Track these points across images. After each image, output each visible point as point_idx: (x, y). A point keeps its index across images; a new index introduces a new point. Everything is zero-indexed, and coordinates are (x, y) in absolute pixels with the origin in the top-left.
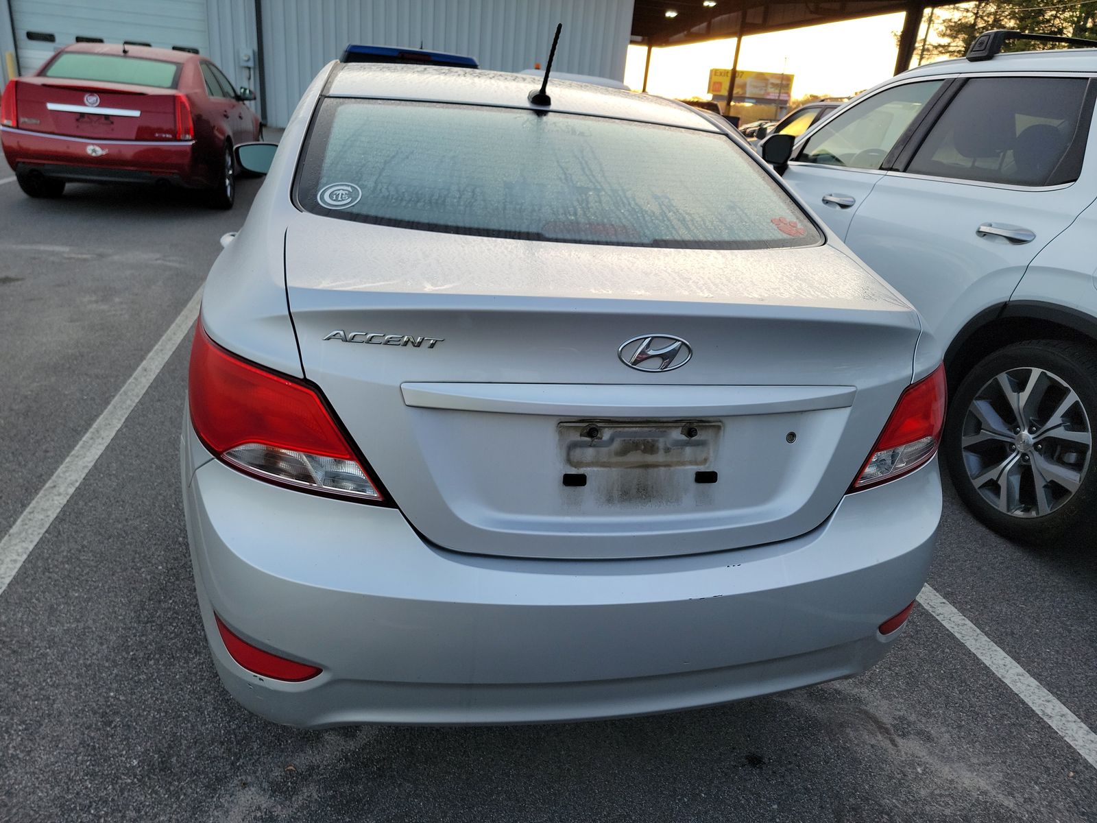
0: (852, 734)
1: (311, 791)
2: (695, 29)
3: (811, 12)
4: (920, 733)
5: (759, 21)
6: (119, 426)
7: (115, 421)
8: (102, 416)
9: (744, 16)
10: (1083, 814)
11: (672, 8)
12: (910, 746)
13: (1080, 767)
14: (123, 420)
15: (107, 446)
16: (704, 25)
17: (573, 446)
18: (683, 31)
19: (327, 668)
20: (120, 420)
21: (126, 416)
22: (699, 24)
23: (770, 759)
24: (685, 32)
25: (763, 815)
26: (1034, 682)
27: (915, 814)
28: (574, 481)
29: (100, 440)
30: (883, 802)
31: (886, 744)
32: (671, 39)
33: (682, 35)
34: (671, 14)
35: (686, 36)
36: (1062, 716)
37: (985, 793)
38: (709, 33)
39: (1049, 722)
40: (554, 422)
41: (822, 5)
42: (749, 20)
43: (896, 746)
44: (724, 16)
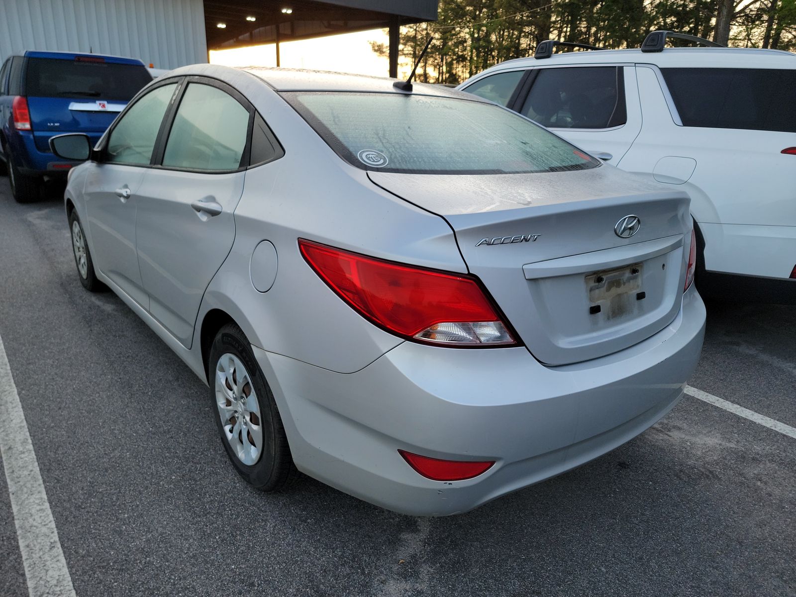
0: (650, 438)
1: (425, 570)
2: (241, 37)
3: (326, 27)
4: (674, 427)
5: (288, 32)
9: (278, 28)
10: (760, 440)
11: (223, 21)
12: (676, 435)
13: (743, 421)
16: (247, 35)
17: (591, 290)
18: (233, 39)
19: (499, 459)
22: (243, 34)
23: (629, 462)
24: (235, 39)
25: (649, 489)
26: (695, 389)
27: (704, 464)
28: (595, 310)
30: (689, 463)
31: (666, 437)
32: (223, 44)
33: (231, 41)
34: (221, 26)
35: (235, 42)
36: (718, 401)
37: (720, 445)
38: (253, 40)
39: (715, 405)
40: (583, 277)
41: (332, 22)
42: (281, 31)
43: (671, 437)
44: (261, 29)
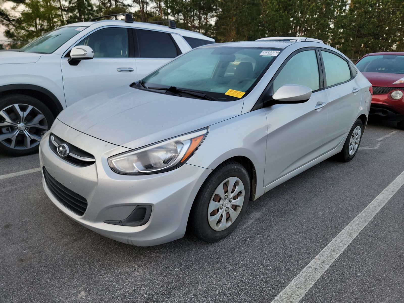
6: (370, 204)
7: (371, 207)
8: (378, 212)
14: (368, 206)
15: (374, 198)
20: (369, 207)
21: (366, 208)
29: (378, 201)
